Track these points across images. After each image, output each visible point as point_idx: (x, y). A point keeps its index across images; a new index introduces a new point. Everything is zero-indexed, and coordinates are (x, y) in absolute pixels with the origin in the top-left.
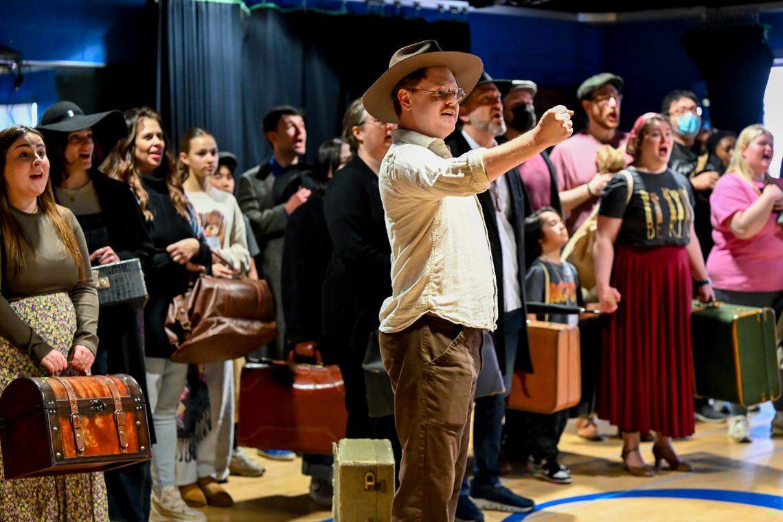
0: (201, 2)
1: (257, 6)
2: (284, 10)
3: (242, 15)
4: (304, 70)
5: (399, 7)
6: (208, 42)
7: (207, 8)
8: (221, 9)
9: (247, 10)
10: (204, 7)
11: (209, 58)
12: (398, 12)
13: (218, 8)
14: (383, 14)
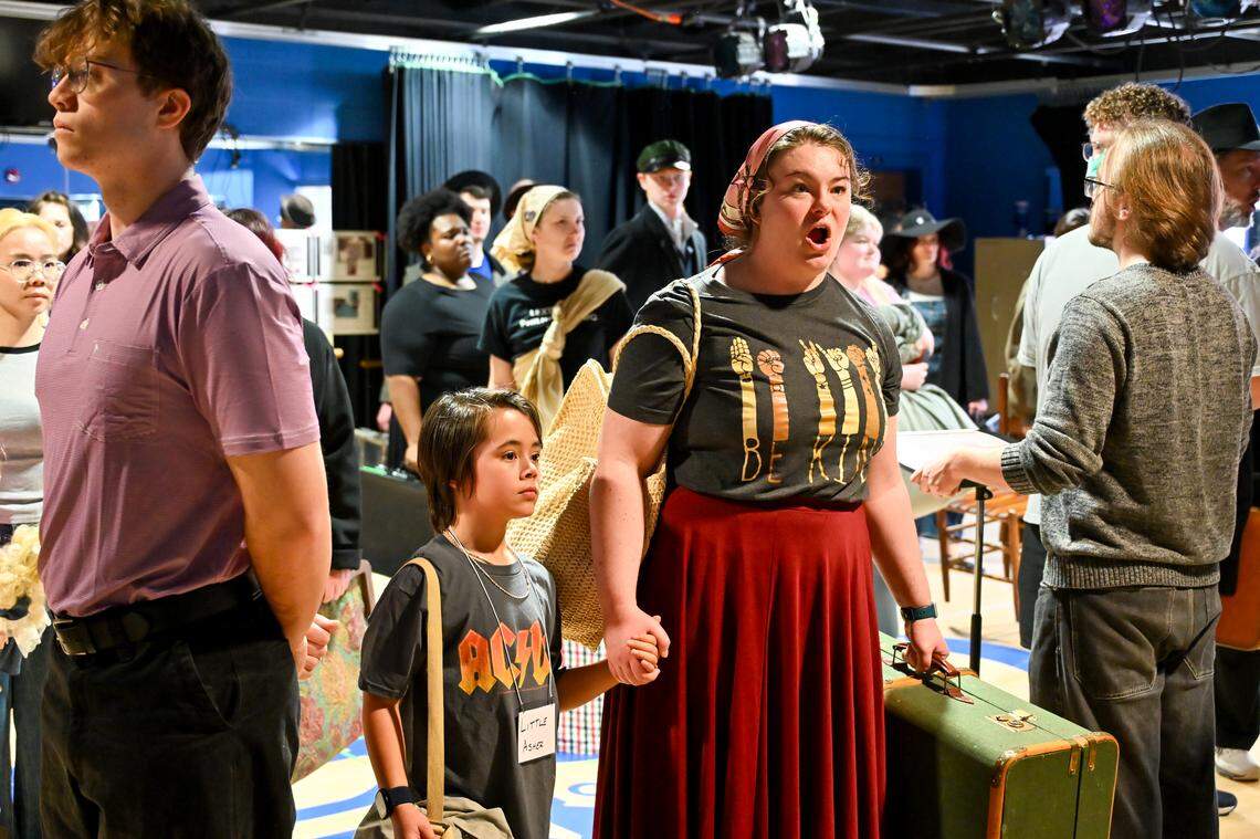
0: (444, 72)
1: (512, 77)
2: (543, 82)
3: (493, 86)
4: (567, 149)
5: (685, 78)
6: (452, 116)
7: (451, 78)
8: (467, 80)
9: (500, 82)
10: (447, 76)
11: (452, 134)
12: (684, 84)
13: (464, 78)
14: (665, 85)
